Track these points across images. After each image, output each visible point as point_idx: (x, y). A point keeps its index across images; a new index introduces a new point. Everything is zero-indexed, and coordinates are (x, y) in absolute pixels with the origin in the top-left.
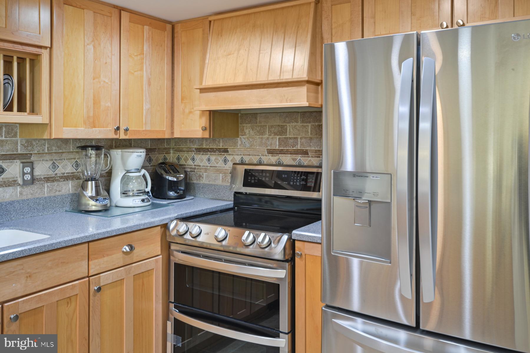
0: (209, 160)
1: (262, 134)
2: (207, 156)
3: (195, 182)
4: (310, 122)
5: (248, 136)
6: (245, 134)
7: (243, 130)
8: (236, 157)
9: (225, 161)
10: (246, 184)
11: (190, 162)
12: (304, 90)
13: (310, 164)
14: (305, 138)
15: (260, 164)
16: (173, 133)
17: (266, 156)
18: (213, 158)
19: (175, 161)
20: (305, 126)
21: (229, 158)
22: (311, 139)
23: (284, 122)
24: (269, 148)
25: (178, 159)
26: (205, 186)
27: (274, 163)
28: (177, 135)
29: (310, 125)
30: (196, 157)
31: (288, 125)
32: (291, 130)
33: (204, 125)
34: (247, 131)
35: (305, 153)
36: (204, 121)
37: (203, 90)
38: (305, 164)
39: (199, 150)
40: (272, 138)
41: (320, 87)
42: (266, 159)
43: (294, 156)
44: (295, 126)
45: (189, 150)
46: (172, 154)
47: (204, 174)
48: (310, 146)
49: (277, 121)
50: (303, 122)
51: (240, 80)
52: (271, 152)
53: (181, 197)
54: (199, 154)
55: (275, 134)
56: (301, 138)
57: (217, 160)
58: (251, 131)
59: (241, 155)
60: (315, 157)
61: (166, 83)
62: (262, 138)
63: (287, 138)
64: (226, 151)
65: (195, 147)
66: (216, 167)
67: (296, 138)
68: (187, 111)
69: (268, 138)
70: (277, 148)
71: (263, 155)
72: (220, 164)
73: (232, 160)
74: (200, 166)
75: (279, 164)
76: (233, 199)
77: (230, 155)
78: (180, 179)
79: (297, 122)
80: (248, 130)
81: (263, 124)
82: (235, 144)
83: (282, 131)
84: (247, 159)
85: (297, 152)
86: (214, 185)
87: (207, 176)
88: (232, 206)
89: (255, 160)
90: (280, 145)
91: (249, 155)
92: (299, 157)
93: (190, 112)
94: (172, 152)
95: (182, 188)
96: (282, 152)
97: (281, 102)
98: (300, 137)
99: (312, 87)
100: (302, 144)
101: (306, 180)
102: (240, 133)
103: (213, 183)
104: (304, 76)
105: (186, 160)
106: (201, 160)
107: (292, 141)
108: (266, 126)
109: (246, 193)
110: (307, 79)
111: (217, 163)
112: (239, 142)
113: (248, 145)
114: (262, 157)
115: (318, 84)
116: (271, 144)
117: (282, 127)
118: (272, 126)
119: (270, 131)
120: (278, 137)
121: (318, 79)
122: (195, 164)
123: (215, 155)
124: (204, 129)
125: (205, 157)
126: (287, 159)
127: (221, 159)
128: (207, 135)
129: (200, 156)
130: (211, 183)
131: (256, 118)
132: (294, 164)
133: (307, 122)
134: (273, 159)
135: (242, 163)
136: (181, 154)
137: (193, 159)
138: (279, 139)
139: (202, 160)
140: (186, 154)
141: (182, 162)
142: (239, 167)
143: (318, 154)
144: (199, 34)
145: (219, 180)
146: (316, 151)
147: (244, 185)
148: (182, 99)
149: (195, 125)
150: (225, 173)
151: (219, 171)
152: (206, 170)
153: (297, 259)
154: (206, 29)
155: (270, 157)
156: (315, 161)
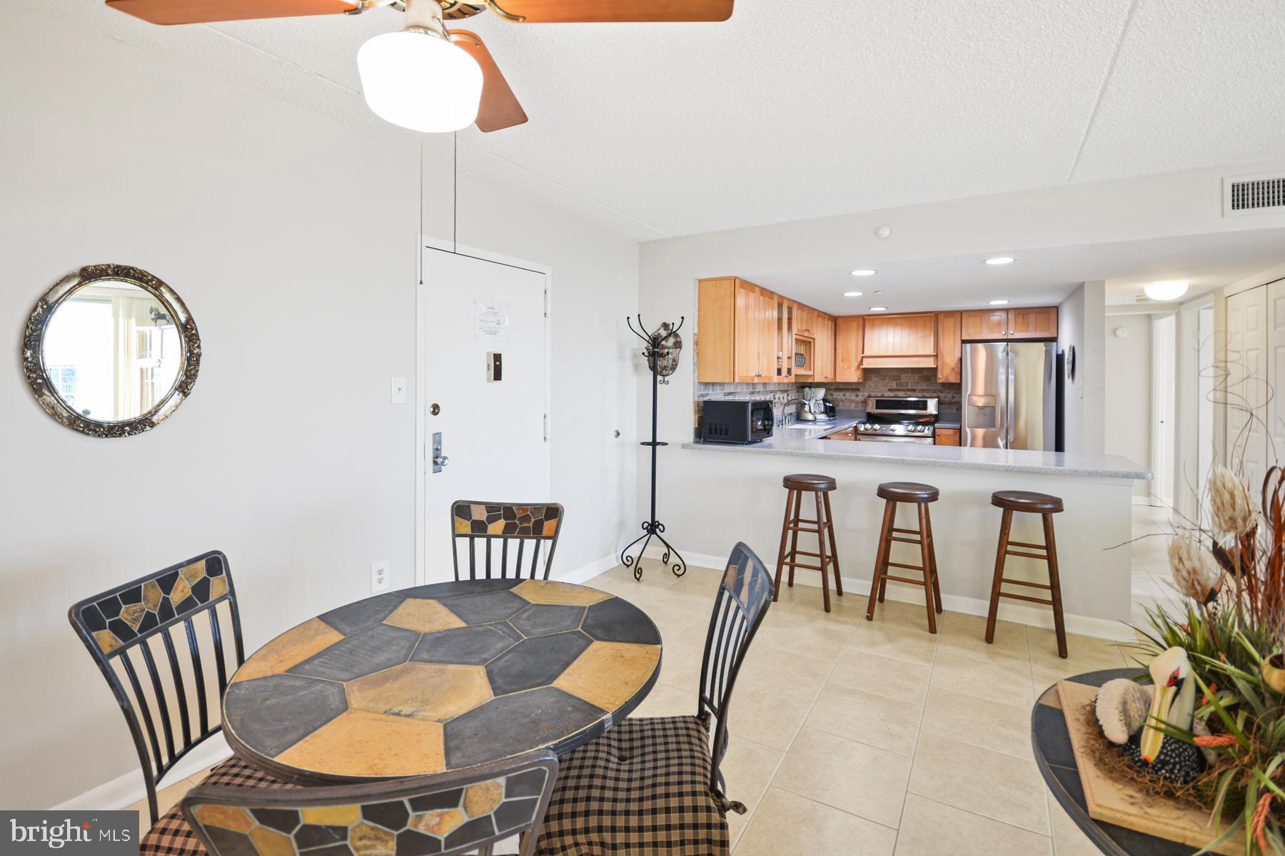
0: (844, 395)
1: (885, 380)
2: (842, 393)
5: (877, 381)
7: (870, 378)
9: (857, 396)
14: (913, 383)
16: (835, 378)
18: (847, 394)
21: (860, 394)
22: (918, 383)
24: (889, 388)
26: (841, 411)
27: (892, 396)
28: (838, 380)
33: (856, 376)
34: (873, 378)
35: (914, 390)
36: (858, 374)
37: (864, 358)
39: (837, 390)
40: (891, 383)
42: (886, 394)
43: (906, 392)
44: (907, 376)
47: (841, 403)
48: (917, 387)
52: (890, 390)
55: (892, 381)
56: (911, 383)
57: (851, 396)
58: (876, 379)
60: (920, 392)
61: (834, 352)
62: (884, 383)
63: (901, 383)
64: (858, 390)
66: (849, 399)
67: (908, 383)
68: (846, 366)
69: (888, 383)
70: (895, 388)
71: (885, 392)
72: (853, 397)
74: (837, 399)
75: (894, 396)
76: (866, 417)
81: (884, 374)
82: (864, 386)
83: (898, 378)
84: (873, 394)
85: (908, 390)
87: (843, 405)
89: (883, 395)
90: (897, 386)
91: (875, 392)
92: (909, 393)
93: (848, 368)
96: (899, 390)
99: (934, 358)
100: (911, 386)
101: (918, 405)
102: (867, 380)
103: (848, 408)
107: (904, 384)
108: (887, 375)
110: (933, 354)
112: (867, 385)
113: (877, 387)
115: (936, 356)
116: (891, 387)
117: (899, 376)
118: (891, 376)
119: (890, 380)
120: (895, 382)
123: (849, 392)
124: (855, 378)
126: (901, 394)
127: (853, 394)
128: (861, 381)
133: (915, 374)
134: (892, 394)
137: (832, 395)
139: (839, 395)
143: (922, 391)
144: (854, 324)
145: (853, 406)
146: (921, 389)
147: (876, 408)
148: (842, 361)
149: (853, 376)
150: (857, 402)
151: (853, 401)
152: (842, 401)
153: (937, 437)
154: (861, 323)
155: (889, 392)
156: (919, 395)
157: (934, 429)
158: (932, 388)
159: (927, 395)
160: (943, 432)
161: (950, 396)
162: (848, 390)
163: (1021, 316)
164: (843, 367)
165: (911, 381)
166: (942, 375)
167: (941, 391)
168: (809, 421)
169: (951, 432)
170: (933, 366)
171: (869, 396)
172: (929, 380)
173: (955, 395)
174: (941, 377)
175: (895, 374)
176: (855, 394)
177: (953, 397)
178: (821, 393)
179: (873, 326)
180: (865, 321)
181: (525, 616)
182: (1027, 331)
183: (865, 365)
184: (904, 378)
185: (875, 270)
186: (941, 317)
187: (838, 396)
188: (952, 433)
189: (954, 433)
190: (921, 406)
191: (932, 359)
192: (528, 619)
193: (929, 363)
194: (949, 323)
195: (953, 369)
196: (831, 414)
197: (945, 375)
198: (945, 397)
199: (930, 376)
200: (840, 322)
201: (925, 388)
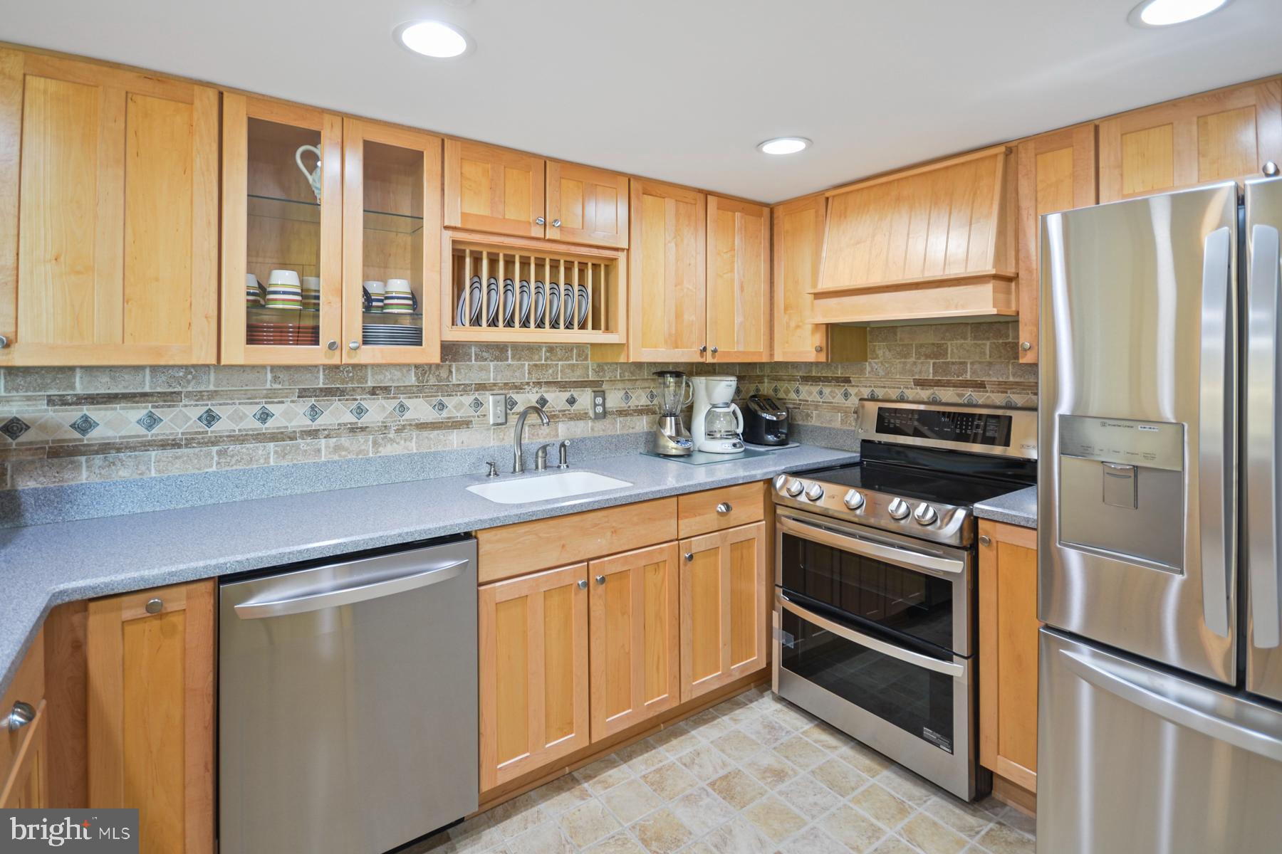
0: (821, 393)
1: (906, 356)
2: (819, 388)
3: (800, 423)
4: (988, 339)
5: (881, 359)
6: (877, 357)
7: (874, 351)
8: (862, 390)
9: (846, 395)
10: (881, 428)
11: (793, 395)
12: (987, 289)
13: (989, 402)
14: (980, 363)
15: (902, 400)
16: (772, 355)
17: (912, 389)
18: (827, 391)
19: (771, 393)
20: (979, 345)
21: (852, 391)
22: (990, 364)
23: (943, 339)
24: (917, 377)
25: (776, 390)
26: (815, 429)
27: (926, 400)
28: (778, 357)
29: (988, 343)
30: (801, 388)
31: (949, 343)
32: (955, 351)
33: (818, 343)
34: (880, 353)
35: (980, 386)
36: (819, 339)
37: (818, 296)
38: (980, 402)
39: (806, 379)
40: (922, 363)
41: (1013, 284)
42: (911, 393)
43: (960, 390)
44: (962, 345)
45: (792, 379)
46: (766, 384)
47: (814, 412)
48: (989, 375)
49: (930, 338)
50: (975, 338)
51: (876, 279)
52: (921, 383)
53: (782, 443)
54: (807, 385)
55: (927, 357)
56: (972, 363)
57: (833, 394)
58: (887, 353)
59: (870, 386)
60: (998, 392)
61: (763, 287)
62: (905, 363)
63: (947, 363)
64: (847, 380)
65: (801, 374)
66: (832, 403)
67: (964, 363)
68: (793, 324)
69: (915, 363)
70: (931, 377)
71: (907, 388)
72: (839, 399)
73: (856, 395)
74: (807, 401)
75: (934, 402)
76: (859, 449)
77: (853, 386)
78: (782, 418)
79: (965, 338)
80: (881, 350)
81: (906, 342)
82: (862, 371)
83: (939, 351)
84: (880, 393)
85: (965, 384)
86: (830, 429)
87: (819, 416)
88: (858, 460)
89: (894, 394)
90: (935, 373)
91: (884, 387)
92: (969, 393)
93: (798, 327)
94: (766, 380)
95: (785, 431)
96: (938, 384)
97: (947, 308)
98: (971, 361)
99: (1002, 284)
100: (974, 372)
101: (983, 428)
102: (869, 356)
103: (828, 425)
104: (989, 269)
105: (787, 392)
106: (809, 393)
107: (956, 367)
108: (912, 345)
109: (880, 443)
110: (993, 272)
111: (834, 398)
112: (868, 369)
113: (882, 373)
114: (905, 390)
115: (1009, 279)
116: (920, 372)
117: (939, 346)
118: (922, 346)
119: (919, 355)
120: (932, 361)
121: (1010, 271)
122: (801, 398)
123: (831, 386)
124: (819, 350)
125: (815, 389)
126: (947, 395)
127: (839, 392)
128: (822, 358)
129: (807, 388)
130: (824, 425)
131: (895, 334)
132: (960, 401)
133: (984, 339)
134: (925, 394)
135: (873, 399)
136: (779, 384)
137: (797, 391)
138: (934, 364)
140: (786, 385)
141: (781, 395)
142: (867, 403)
143: (1004, 387)
144: (806, 216)
145: (837, 422)
146: (1000, 383)
147: (878, 431)
148: (786, 309)
150: (846, 412)
151: (837, 409)
152: (817, 407)
153: (982, 548)
155: (918, 390)
156: (998, 399)
157: (973, 517)
160: (1004, 534)
162: (828, 379)
165: (973, 359)
169: (1031, 539)
170: (999, 311)
176: (845, 390)
179: (837, 214)
183: (819, 317)
184: (955, 348)
191: (995, 290)
200: (779, 213)
201: (1011, 379)
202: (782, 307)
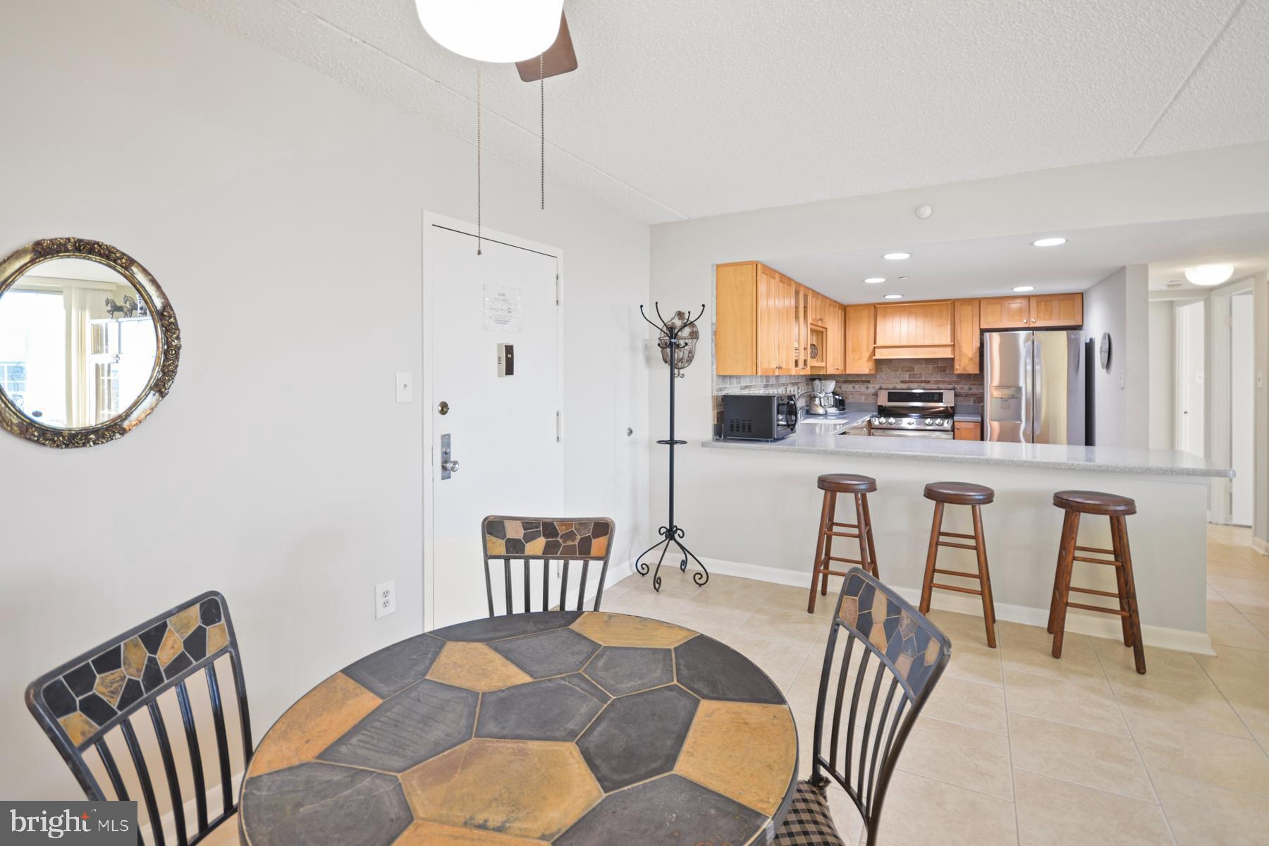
0: (854, 387)
1: (898, 371)
2: (852, 386)
6: (883, 372)
7: (881, 369)
8: (875, 385)
9: (867, 388)
10: (890, 400)
13: (931, 388)
14: (927, 374)
15: (895, 389)
16: (845, 370)
18: (857, 386)
20: (928, 367)
21: (870, 386)
22: (932, 374)
24: (901, 379)
26: (851, 403)
27: (903, 388)
28: (847, 373)
29: (932, 366)
30: (842, 386)
31: (915, 368)
33: (867, 367)
34: (884, 370)
35: (928, 382)
36: (870, 365)
37: (876, 348)
38: (928, 388)
39: (845, 382)
40: (904, 374)
42: (899, 386)
43: (919, 384)
44: (920, 367)
47: (850, 396)
48: (931, 378)
50: (927, 365)
52: (902, 382)
54: (845, 384)
55: (905, 372)
56: (925, 374)
57: (861, 388)
58: (888, 371)
59: (880, 384)
61: (842, 342)
62: (896, 374)
63: (915, 374)
64: (868, 382)
67: (921, 374)
68: (856, 358)
69: (900, 374)
70: (908, 379)
71: (897, 384)
74: (845, 392)
76: (878, 410)
77: (871, 384)
79: (922, 365)
81: (897, 366)
82: (875, 378)
83: (911, 369)
84: (884, 386)
85: (922, 382)
86: (859, 403)
87: (852, 398)
89: (895, 386)
90: (910, 378)
91: (886, 384)
92: (923, 385)
93: (859, 359)
96: (911, 382)
100: (925, 378)
101: (933, 397)
107: (918, 375)
110: (950, 343)
112: (878, 377)
113: (885, 378)
115: (953, 346)
116: (903, 377)
117: (911, 367)
118: (904, 367)
119: (902, 371)
120: (908, 373)
123: (859, 384)
124: (866, 370)
126: (914, 386)
127: (863, 387)
128: (873, 372)
130: (856, 401)
131: (892, 362)
134: (905, 386)
137: (840, 387)
139: (849, 388)
143: (937, 382)
144: (865, 313)
145: (863, 399)
146: (935, 381)
148: (853, 351)
149: (862, 366)
150: (867, 395)
151: (862, 394)
152: (852, 394)
153: (956, 431)
154: (872, 312)
155: (902, 384)
156: (934, 386)
157: (954, 422)
158: (947, 379)
159: (941, 386)
160: (963, 425)
161: (966, 387)
162: (858, 382)
163: (1043, 304)
164: (854, 359)
165: (925, 372)
166: (960, 366)
167: (957, 383)
168: (819, 415)
169: (971, 425)
170: (950, 356)
171: (881, 389)
172: (944, 371)
173: (972, 386)
174: (959, 368)
175: (907, 364)
176: (865, 386)
177: (970, 389)
178: (831, 386)
179: (885, 315)
180: (878, 310)
181: (600, 664)
182: (1050, 319)
183: (878, 356)
184: (917, 369)
185: (910, 253)
186: (957, 305)
187: (847, 388)
188: (973, 427)
189: (975, 426)
190: (936, 398)
191: (949, 349)
192: (606, 668)
193: (946, 353)
194: (966, 312)
195: (971, 359)
196: (841, 407)
197: (962, 366)
198: (962, 388)
199: (946, 367)
200: (850, 311)
201: (940, 379)
202: (851, 350)
